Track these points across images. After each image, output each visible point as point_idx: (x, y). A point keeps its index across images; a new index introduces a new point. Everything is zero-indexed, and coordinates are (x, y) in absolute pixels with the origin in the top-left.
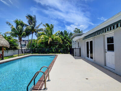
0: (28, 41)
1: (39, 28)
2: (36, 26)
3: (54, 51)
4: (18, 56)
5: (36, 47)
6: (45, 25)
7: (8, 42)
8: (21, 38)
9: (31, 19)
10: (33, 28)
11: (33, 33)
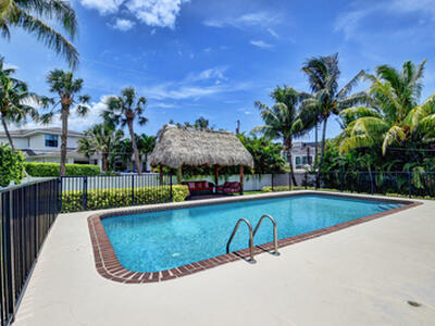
0: (315, 144)
1: (350, 96)
2: (339, 90)
3: (419, 185)
4: (273, 190)
5: (337, 167)
6: (374, 73)
7: (250, 155)
8: (290, 140)
9: (320, 70)
10: (325, 99)
11: (325, 117)
